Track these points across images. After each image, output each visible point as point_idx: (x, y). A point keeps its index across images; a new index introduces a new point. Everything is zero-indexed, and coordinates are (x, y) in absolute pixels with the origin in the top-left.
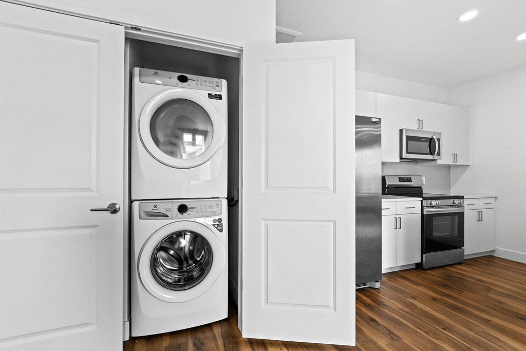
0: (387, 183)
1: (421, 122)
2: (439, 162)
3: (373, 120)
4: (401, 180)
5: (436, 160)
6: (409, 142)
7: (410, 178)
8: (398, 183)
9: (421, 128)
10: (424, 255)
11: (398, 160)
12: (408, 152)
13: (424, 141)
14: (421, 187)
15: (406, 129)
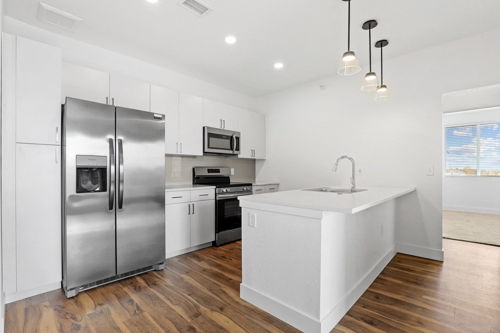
0: (196, 175)
1: (223, 122)
2: (239, 156)
3: (155, 115)
4: (209, 171)
5: (237, 155)
6: (210, 138)
7: (219, 170)
8: (207, 174)
9: (223, 127)
10: (217, 234)
11: (201, 154)
12: (209, 147)
13: (224, 138)
14: (229, 177)
15: (208, 127)
